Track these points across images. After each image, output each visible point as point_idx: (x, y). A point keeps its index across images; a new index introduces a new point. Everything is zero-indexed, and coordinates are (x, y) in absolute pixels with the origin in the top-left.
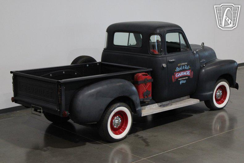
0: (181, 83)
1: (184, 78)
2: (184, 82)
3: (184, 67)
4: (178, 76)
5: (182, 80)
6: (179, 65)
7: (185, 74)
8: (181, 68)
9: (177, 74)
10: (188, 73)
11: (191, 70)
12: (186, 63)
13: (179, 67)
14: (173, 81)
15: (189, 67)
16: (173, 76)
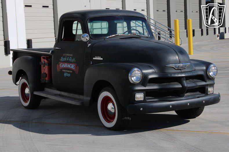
0: (65, 75)
1: (68, 71)
2: (69, 75)
3: (69, 59)
4: (62, 66)
5: (66, 72)
6: (64, 55)
7: (69, 66)
8: (65, 59)
9: (61, 65)
10: (72, 67)
11: (76, 64)
12: (71, 55)
13: (64, 57)
14: (58, 70)
15: (74, 60)
16: (57, 65)
